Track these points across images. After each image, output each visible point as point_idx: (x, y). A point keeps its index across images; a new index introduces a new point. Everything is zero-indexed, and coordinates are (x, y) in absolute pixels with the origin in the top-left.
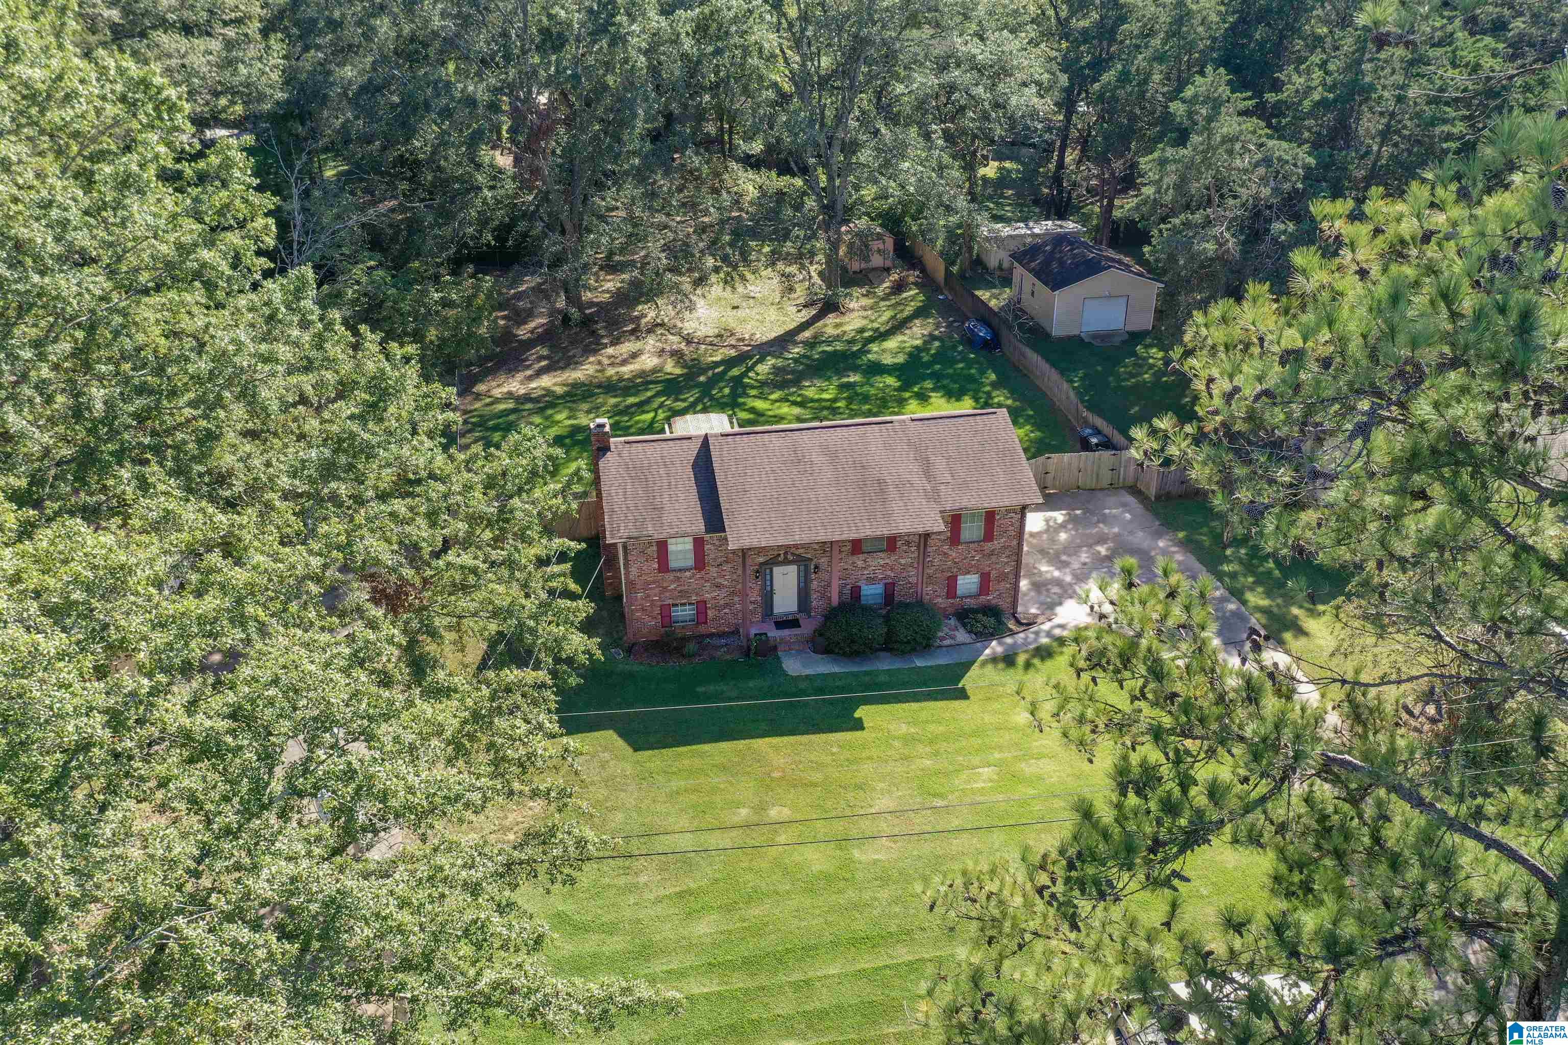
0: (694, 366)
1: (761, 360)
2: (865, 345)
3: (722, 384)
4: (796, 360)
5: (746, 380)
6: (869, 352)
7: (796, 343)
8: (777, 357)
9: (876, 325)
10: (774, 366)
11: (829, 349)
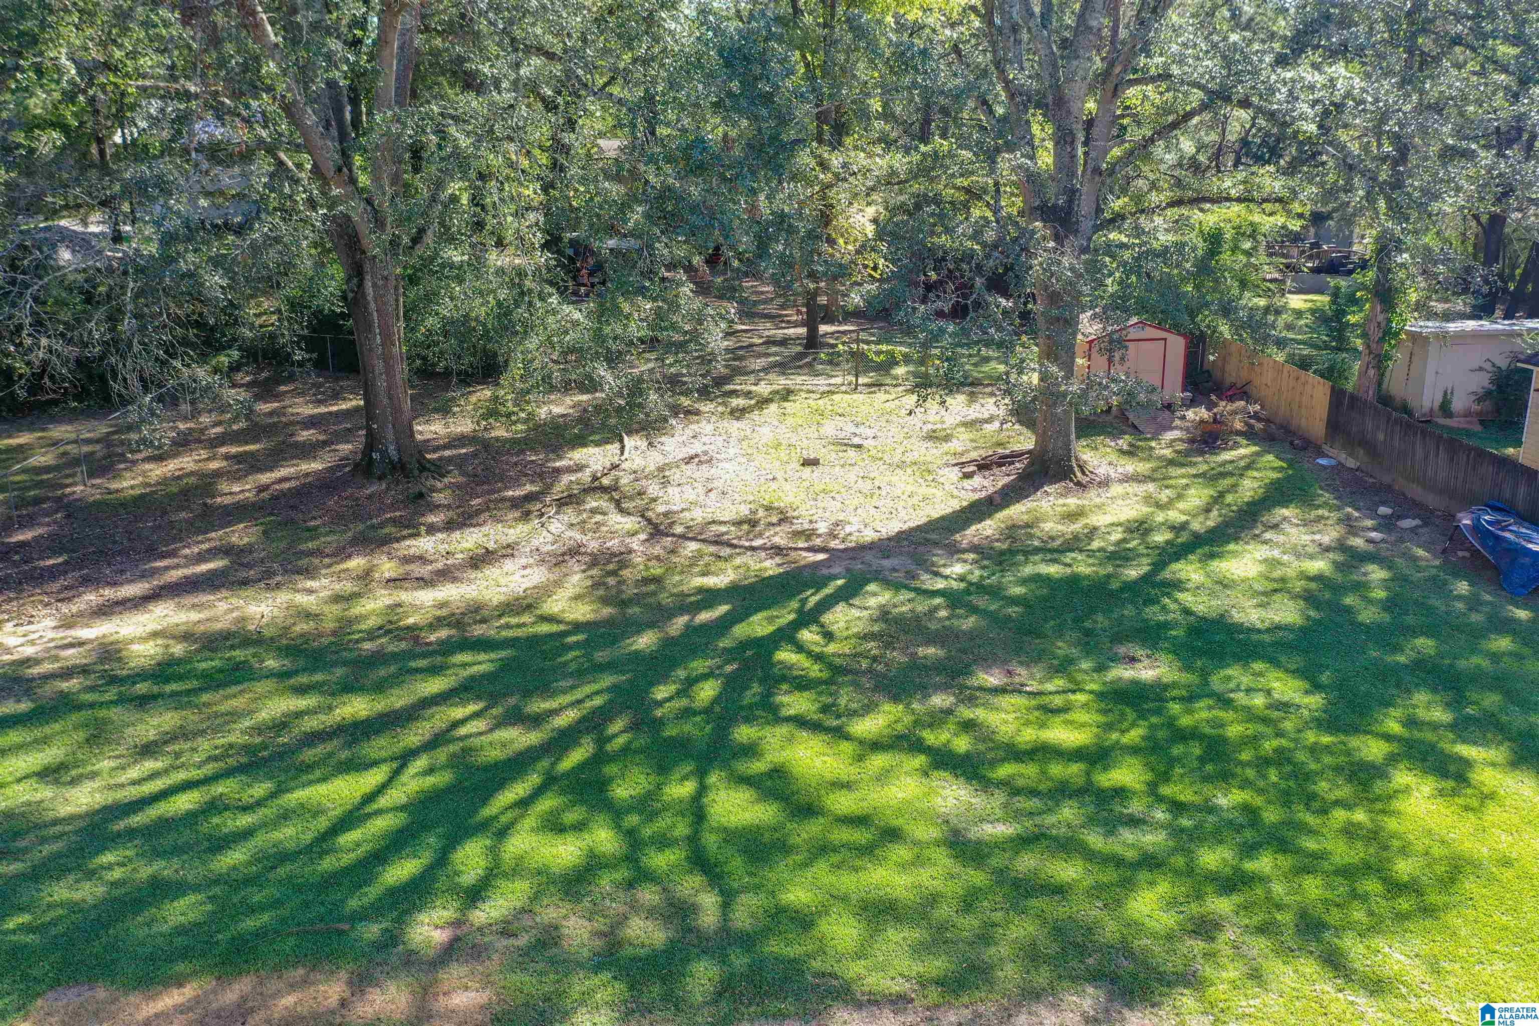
0: (637, 599)
1: (846, 595)
2: (1159, 565)
3: (699, 665)
4: (953, 599)
5: (785, 655)
6: (1178, 585)
7: (954, 551)
8: (898, 587)
9: (1174, 516)
10: (884, 615)
11: (1053, 570)
